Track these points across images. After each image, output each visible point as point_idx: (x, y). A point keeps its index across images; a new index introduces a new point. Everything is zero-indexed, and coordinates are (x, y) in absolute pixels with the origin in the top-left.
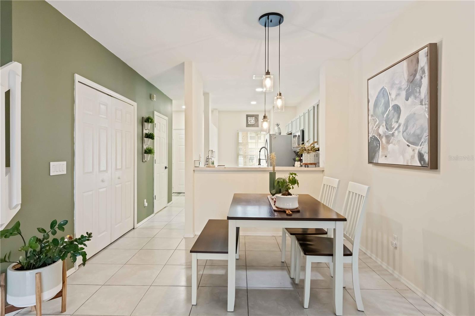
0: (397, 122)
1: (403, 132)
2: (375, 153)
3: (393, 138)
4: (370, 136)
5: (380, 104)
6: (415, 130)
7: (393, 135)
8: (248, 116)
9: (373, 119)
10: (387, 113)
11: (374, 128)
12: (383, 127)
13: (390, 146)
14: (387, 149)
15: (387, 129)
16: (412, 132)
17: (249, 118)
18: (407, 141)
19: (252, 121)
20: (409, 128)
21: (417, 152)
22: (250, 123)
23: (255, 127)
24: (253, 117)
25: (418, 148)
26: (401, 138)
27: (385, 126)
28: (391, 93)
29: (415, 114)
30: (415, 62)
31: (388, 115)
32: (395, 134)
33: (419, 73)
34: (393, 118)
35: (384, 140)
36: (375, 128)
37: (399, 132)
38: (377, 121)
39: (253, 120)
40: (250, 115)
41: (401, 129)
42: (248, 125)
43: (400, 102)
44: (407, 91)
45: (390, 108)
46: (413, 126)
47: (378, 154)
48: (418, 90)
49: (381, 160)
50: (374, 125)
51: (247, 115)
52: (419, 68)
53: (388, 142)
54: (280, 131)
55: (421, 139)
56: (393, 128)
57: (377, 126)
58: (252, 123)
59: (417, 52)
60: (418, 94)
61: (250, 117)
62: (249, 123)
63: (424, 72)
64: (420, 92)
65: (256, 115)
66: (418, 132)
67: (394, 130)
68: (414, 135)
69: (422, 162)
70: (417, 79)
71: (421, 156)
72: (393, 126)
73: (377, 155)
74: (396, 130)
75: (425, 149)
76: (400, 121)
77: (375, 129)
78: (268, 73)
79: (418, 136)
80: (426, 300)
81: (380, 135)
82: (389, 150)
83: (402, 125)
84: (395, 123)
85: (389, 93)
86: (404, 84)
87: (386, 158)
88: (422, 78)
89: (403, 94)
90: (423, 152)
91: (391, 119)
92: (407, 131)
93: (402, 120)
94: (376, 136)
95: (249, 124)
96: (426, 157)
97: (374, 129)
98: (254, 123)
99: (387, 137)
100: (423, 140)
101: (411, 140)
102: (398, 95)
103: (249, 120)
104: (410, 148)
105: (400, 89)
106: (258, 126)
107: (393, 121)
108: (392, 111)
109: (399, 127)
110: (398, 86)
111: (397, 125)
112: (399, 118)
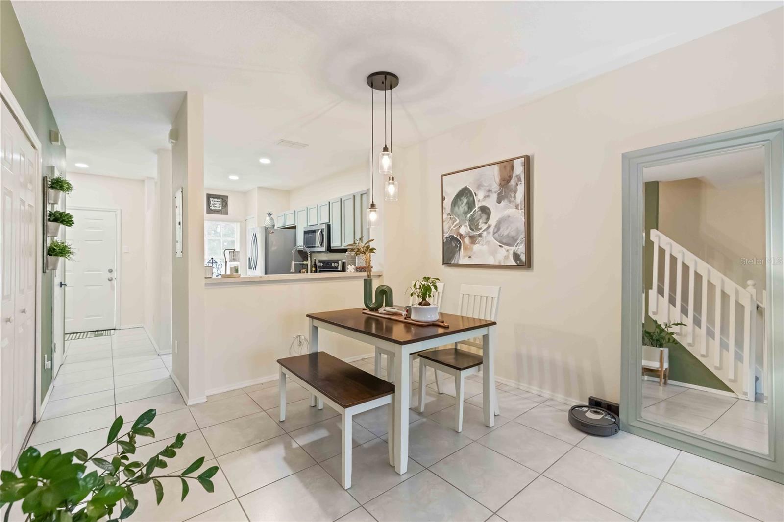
0: (486, 223)
1: (494, 233)
3: (479, 238)
4: (446, 235)
5: (462, 204)
6: (509, 232)
7: (480, 236)
8: (209, 196)
9: (451, 218)
10: (471, 213)
11: (452, 227)
12: (466, 227)
13: (476, 247)
14: (472, 249)
15: (471, 229)
16: (505, 234)
17: (211, 199)
18: (499, 242)
19: (217, 204)
20: (501, 229)
21: (511, 252)
22: (214, 208)
23: (222, 214)
24: (219, 198)
25: (512, 249)
26: (491, 238)
27: (468, 226)
28: (476, 193)
29: (509, 217)
30: (508, 168)
31: (472, 216)
32: (482, 235)
33: (514, 179)
34: (480, 219)
35: (467, 240)
36: (454, 227)
37: (489, 233)
38: (456, 220)
39: (220, 203)
40: (213, 195)
41: (491, 230)
42: (209, 211)
43: (490, 203)
44: (499, 194)
45: (477, 208)
46: (507, 228)
47: (458, 255)
48: (513, 195)
49: (462, 261)
50: (453, 225)
51: (207, 195)
52: (514, 175)
53: (473, 243)
54: (274, 222)
55: (516, 240)
56: (481, 229)
57: (456, 226)
58: (216, 208)
59: (513, 160)
60: (513, 199)
61: (214, 198)
62: (212, 208)
63: (519, 179)
64: (515, 197)
65: (223, 196)
66: (513, 234)
67: (481, 231)
68: (508, 236)
69: (518, 262)
70: (512, 185)
71: (516, 256)
72: (479, 227)
73: (456, 255)
74: (484, 231)
75: (521, 249)
76: (489, 222)
77: (454, 229)
78: (386, 149)
79: (513, 237)
81: (461, 235)
82: (474, 251)
83: (492, 226)
84: (483, 224)
85: (475, 193)
86: (496, 188)
87: (470, 258)
88: (517, 184)
89: (494, 197)
90: (519, 253)
91: (476, 219)
92: (499, 232)
93: (493, 221)
94: (455, 236)
95: (211, 209)
96: (523, 257)
97: (452, 229)
98: (220, 208)
99: (471, 237)
101: (504, 241)
102: (487, 197)
103: (212, 203)
104: (503, 248)
105: (489, 191)
106: (227, 214)
107: (481, 221)
108: (480, 212)
109: (489, 227)
110: (488, 188)
111: (485, 227)
112: (488, 219)
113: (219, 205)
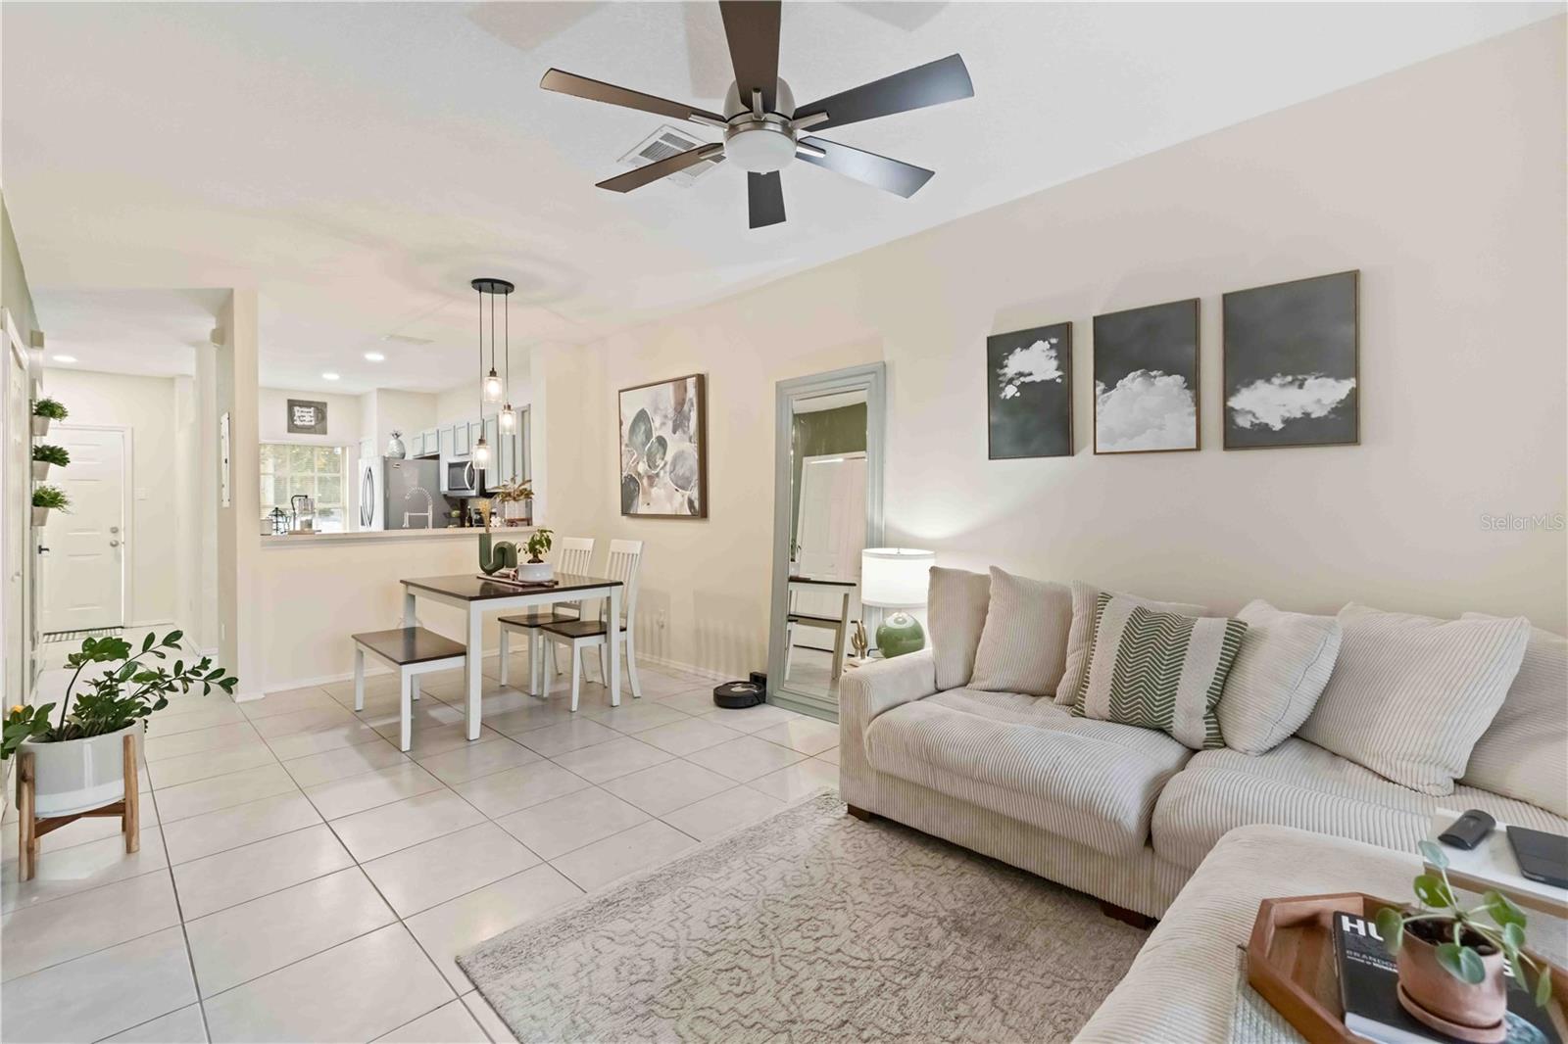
0: (663, 459)
1: (671, 472)
2: (632, 500)
3: (657, 479)
5: (640, 432)
6: (684, 472)
7: (657, 475)
8: (292, 404)
10: (649, 445)
12: (644, 464)
13: (654, 491)
14: (650, 493)
15: (651, 467)
16: (681, 473)
17: (296, 409)
18: (676, 484)
19: (306, 417)
20: (677, 468)
21: (686, 498)
22: (302, 423)
23: (316, 433)
24: (310, 407)
25: (687, 494)
26: (669, 478)
27: (646, 463)
28: (654, 417)
29: (684, 452)
30: (682, 389)
31: (650, 448)
32: (660, 474)
33: (689, 405)
34: (657, 453)
35: (647, 481)
37: (665, 472)
38: (634, 454)
39: (312, 414)
40: (299, 401)
41: (668, 467)
42: (293, 428)
43: (666, 432)
44: (674, 422)
45: (654, 439)
46: (683, 467)
48: (686, 424)
49: (642, 509)
51: (289, 401)
52: (687, 399)
53: (651, 485)
55: (690, 482)
56: (658, 466)
58: (306, 423)
59: (684, 378)
60: (687, 429)
61: (300, 406)
62: (298, 423)
63: (692, 404)
64: (689, 426)
65: (318, 403)
66: (688, 474)
67: (659, 469)
68: (683, 477)
69: (692, 510)
70: (685, 411)
71: (691, 503)
72: (657, 464)
73: (635, 502)
74: (661, 469)
76: (666, 458)
79: (687, 478)
80: (699, 673)
81: (639, 474)
82: (652, 495)
83: (669, 463)
84: (660, 460)
85: (652, 419)
86: (671, 413)
87: (648, 506)
88: (690, 411)
89: (670, 424)
90: (693, 498)
91: (654, 454)
92: (675, 471)
93: (669, 457)
94: (634, 476)
95: (296, 425)
97: (631, 465)
98: (313, 423)
99: (651, 477)
100: (692, 484)
102: (663, 424)
103: (297, 414)
104: (678, 493)
105: (666, 417)
106: (325, 432)
107: (658, 456)
108: (657, 444)
109: (665, 465)
110: (664, 412)
111: (663, 463)
112: (664, 453)
113: (309, 419)
